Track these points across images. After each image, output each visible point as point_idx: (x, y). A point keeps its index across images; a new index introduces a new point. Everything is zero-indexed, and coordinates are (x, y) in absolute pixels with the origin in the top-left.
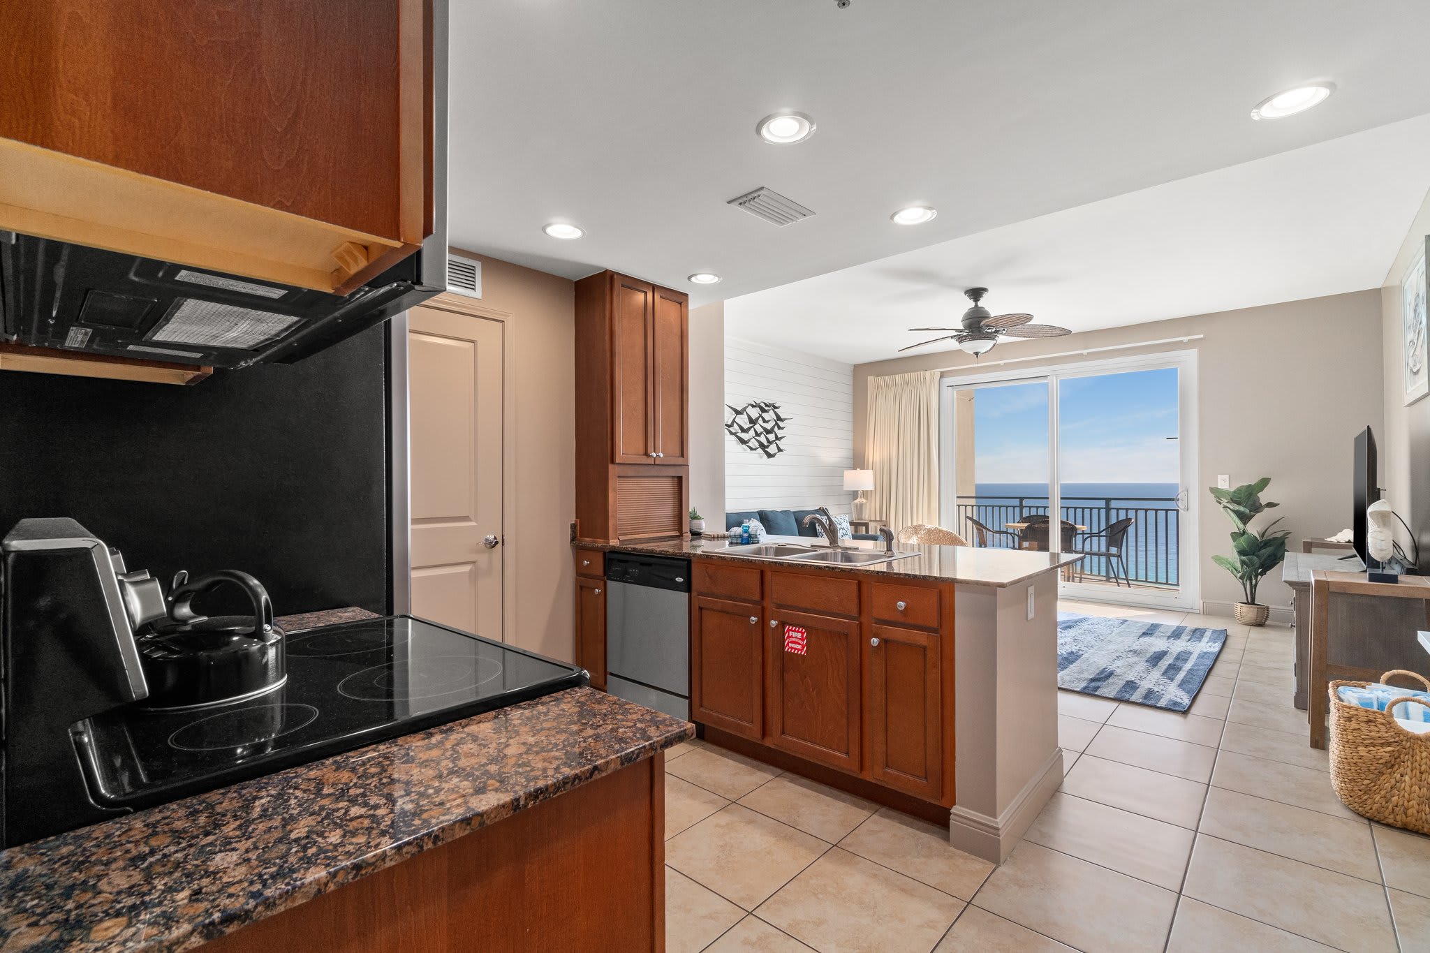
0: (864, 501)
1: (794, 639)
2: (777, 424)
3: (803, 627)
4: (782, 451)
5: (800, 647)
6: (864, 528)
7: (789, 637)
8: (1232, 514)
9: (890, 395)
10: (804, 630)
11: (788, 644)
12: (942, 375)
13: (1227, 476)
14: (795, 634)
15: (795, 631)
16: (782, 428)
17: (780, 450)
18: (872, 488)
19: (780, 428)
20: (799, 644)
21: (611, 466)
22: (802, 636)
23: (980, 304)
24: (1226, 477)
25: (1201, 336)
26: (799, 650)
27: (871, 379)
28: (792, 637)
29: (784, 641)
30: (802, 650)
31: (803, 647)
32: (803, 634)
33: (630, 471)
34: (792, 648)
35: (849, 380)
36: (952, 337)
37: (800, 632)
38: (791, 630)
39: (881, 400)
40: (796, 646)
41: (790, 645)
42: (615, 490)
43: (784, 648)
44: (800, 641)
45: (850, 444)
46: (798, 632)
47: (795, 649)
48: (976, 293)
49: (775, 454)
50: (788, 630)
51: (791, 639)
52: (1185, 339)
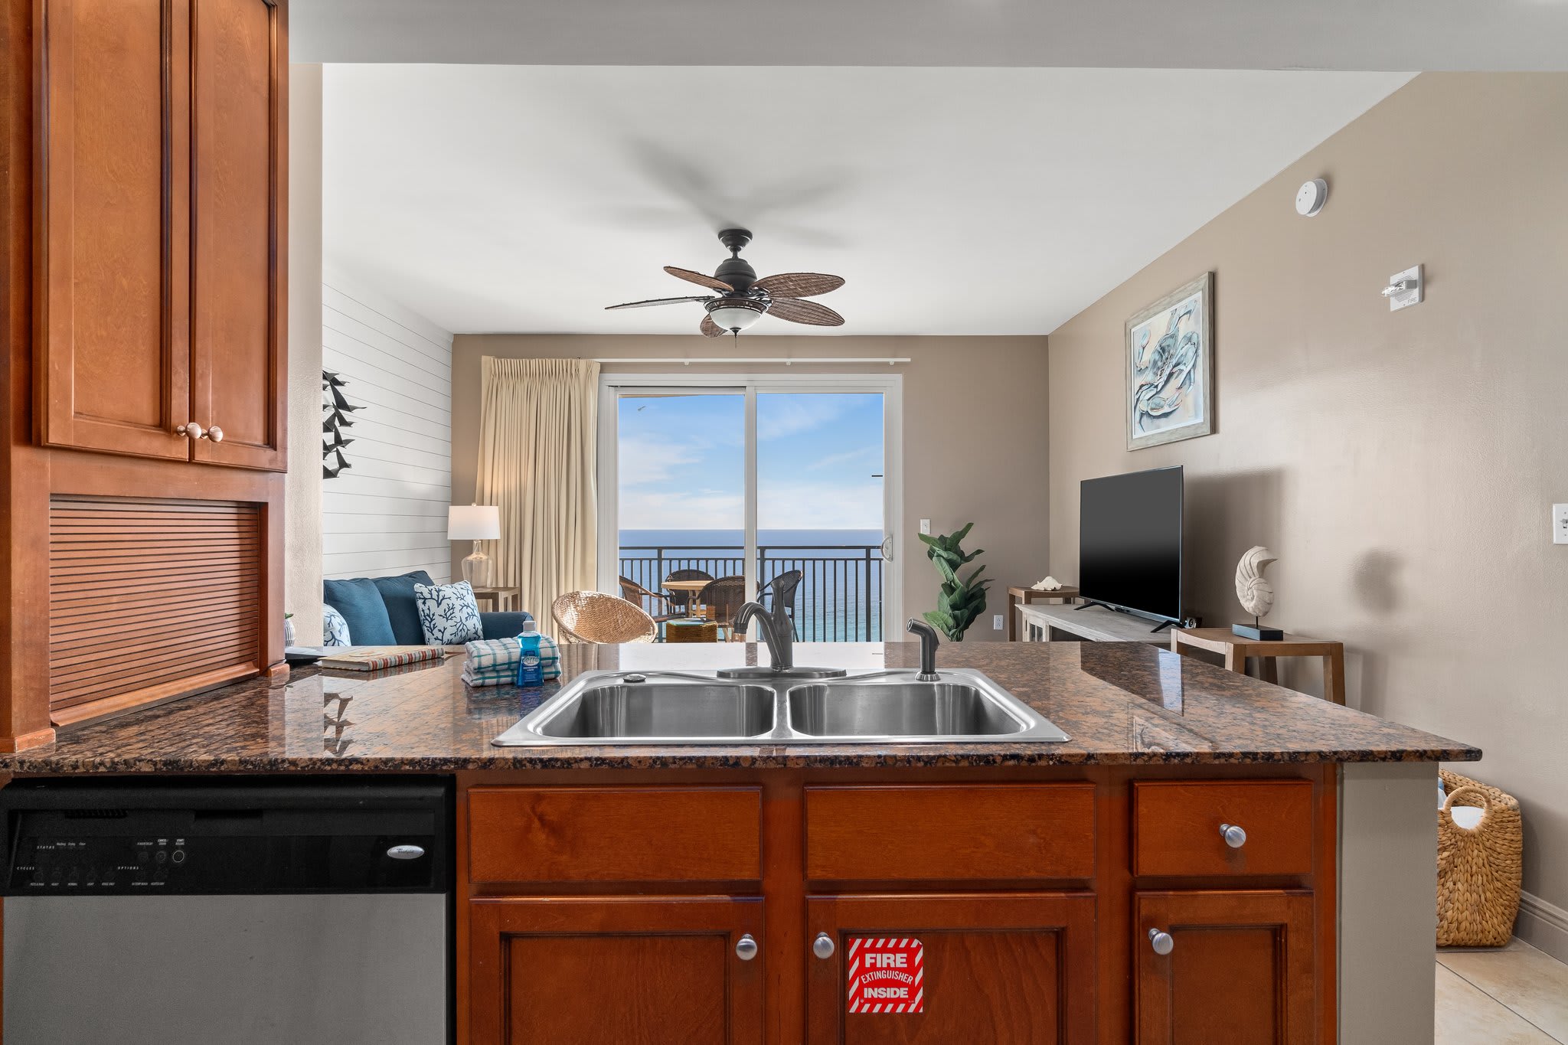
0: (484, 557)
1: (879, 975)
2: (337, 415)
3: (913, 934)
4: (347, 466)
5: (902, 993)
6: (490, 601)
7: (862, 970)
8: (945, 564)
9: (521, 390)
10: (915, 944)
11: (859, 992)
12: (604, 368)
13: (929, 520)
14: (883, 960)
15: (884, 950)
16: (349, 424)
17: (343, 464)
18: (498, 537)
19: (343, 423)
20: (899, 984)
21: (20, 456)
22: (910, 960)
23: (741, 255)
24: (927, 521)
25: (909, 360)
26: (897, 1002)
27: (487, 361)
28: (874, 967)
29: (846, 984)
30: (908, 1003)
31: (912, 992)
32: (911, 953)
33: (99, 478)
34: (873, 1001)
35: (446, 358)
36: (698, 299)
37: (901, 951)
38: (873, 949)
39: (505, 395)
40: (889, 993)
41: (868, 993)
42: (36, 544)
43: (846, 1003)
44: (903, 977)
45: (445, 464)
46: (896, 950)
47: (885, 1002)
48: (736, 237)
49: (337, 471)
50: (861, 952)
51: (869, 977)
52: (892, 361)
